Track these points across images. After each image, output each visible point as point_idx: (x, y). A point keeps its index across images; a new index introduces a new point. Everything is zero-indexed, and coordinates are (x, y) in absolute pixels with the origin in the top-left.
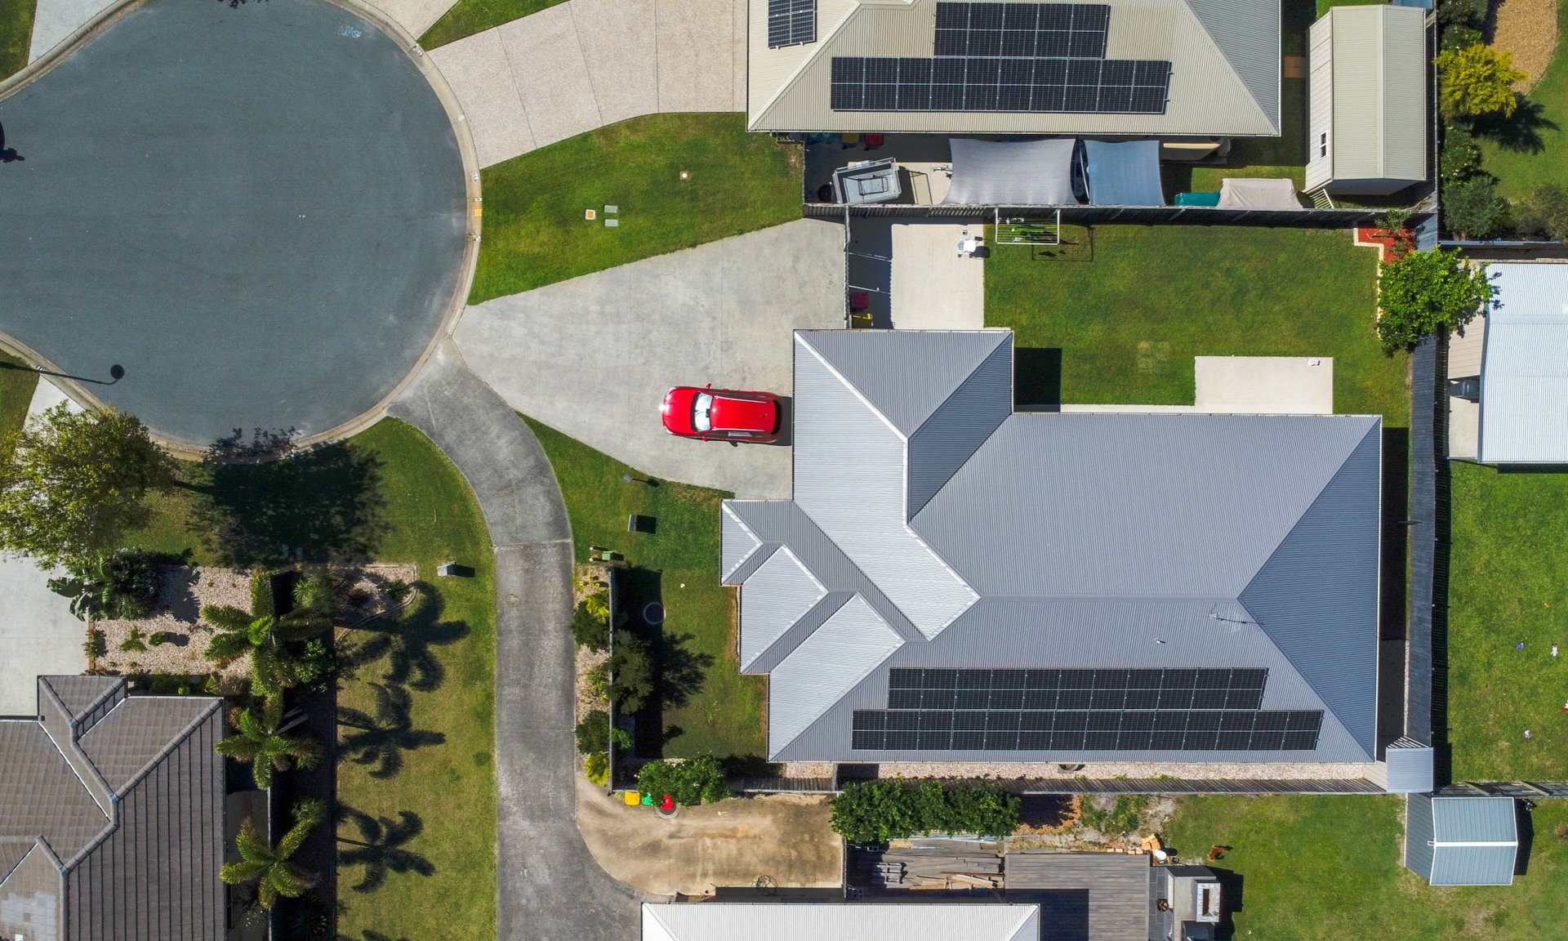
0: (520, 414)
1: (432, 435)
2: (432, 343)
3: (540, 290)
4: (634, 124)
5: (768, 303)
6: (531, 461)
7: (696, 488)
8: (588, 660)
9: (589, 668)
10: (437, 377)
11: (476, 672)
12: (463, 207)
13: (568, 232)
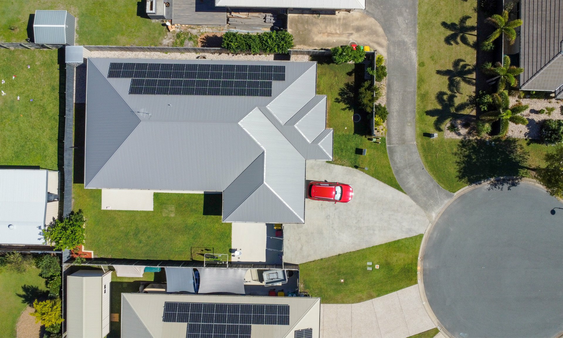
0: (405, 193)
1: (438, 186)
2: (437, 220)
3: (397, 239)
4: (360, 300)
5: (312, 233)
6: (401, 175)
7: (340, 165)
8: (382, 101)
9: (381, 98)
10: (435, 208)
11: (423, 97)
12: (424, 270)
13: (386, 261)
